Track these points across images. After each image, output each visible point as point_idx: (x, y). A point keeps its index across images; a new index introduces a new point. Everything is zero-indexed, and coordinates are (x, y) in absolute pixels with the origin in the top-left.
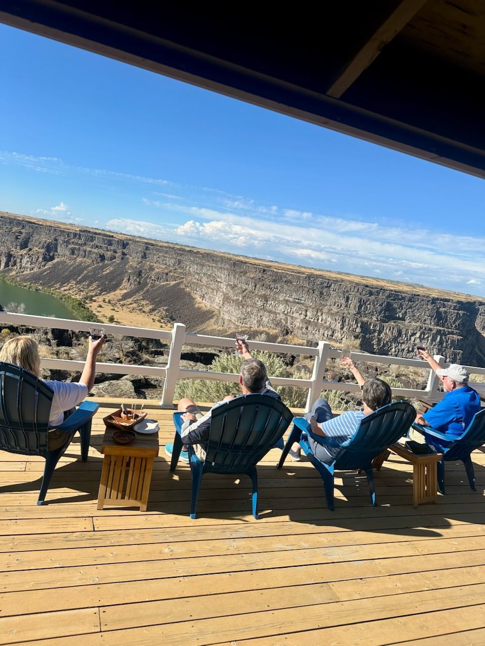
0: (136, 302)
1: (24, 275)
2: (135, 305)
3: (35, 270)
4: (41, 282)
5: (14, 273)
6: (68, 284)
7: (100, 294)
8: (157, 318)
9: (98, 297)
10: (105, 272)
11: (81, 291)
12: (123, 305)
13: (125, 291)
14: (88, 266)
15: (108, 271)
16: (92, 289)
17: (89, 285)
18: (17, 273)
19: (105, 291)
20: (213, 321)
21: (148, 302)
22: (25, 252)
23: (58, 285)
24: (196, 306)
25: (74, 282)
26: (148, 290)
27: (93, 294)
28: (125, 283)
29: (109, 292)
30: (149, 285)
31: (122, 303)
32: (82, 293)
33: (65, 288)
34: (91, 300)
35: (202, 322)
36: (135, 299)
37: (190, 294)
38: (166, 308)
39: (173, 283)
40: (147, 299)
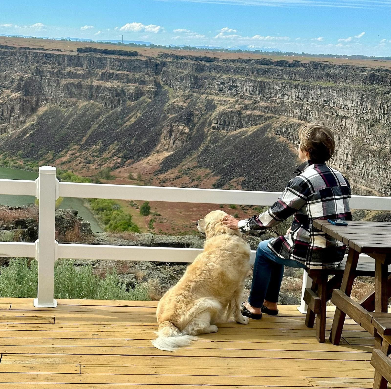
0: (186, 172)
3: (11, 131)
4: (21, 152)
6: (67, 152)
7: (122, 164)
9: (119, 170)
10: (128, 123)
11: (89, 162)
13: (166, 154)
14: (99, 115)
15: (133, 120)
16: (109, 155)
17: (102, 150)
19: (130, 157)
21: (208, 171)
23: (49, 155)
25: (76, 147)
27: (112, 165)
29: (138, 160)
30: (209, 138)
31: (162, 176)
32: (92, 167)
33: (64, 159)
36: (184, 167)
37: (285, 149)
38: (242, 179)
39: (252, 129)
40: (208, 166)
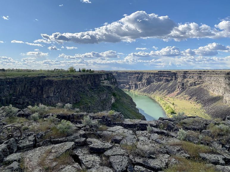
1: (141, 90)
3: (144, 88)
4: (146, 92)
5: (137, 90)
8: (192, 102)
9: (167, 95)
10: (169, 86)
11: (160, 94)
13: (177, 92)
14: (162, 84)
16: (165, 92)
19: (169, 93)
21: (187, 95)
22: (141, 82)
23: (152, 92)
24: (211, 95)
25: (158, 91)
26: (187, 91)
28: (177, 89)
30: (187, 88)
31: (177, 97)
33: (155, 93)
34: (165, 97)
36: (182, 95)
37: (206, 90)
38: (196, 97)
39: (198, 86)
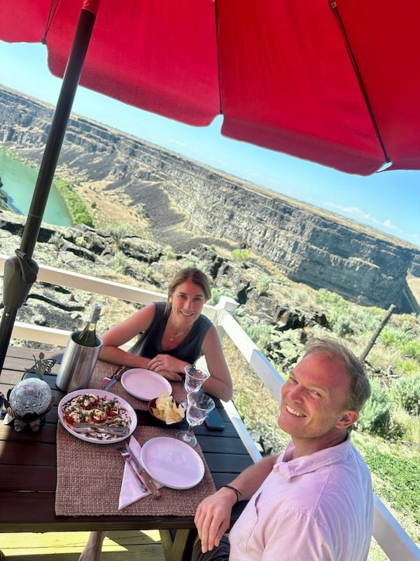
0: (118, 194)
1: (23, 151)
2: (117, 197)
3: (34, 148)
4: (37, 160)
5: (14, 147)
6: (61, 167)
7: (87, 181)
8: (135, 212)
9: (85, 183)
10: (95, 162)
11: (71, 175)
12: (106, 195)
13: (110, 182)
14: (81, 153)
15: (98, 161)
16: (81, 174)
17: (79, 171)
18: (17, 148)
19: (92, 179)
20: (183, 224)
21: (128, 196)
22: (27, 130)
24: (171, 208)
25: (66, 166)
26: (130, 186)
27: (82, 180)
28: (110, 176)
29: (95, 181)
30: (132, 181)
31: (105, 192)
32: (72, 177)
34: (79, 185)
35: (174, 224)
36: (117, 191)
37: (166, 196)
38: (143, 205)
39: (154, 183)
40: (129, 194)
